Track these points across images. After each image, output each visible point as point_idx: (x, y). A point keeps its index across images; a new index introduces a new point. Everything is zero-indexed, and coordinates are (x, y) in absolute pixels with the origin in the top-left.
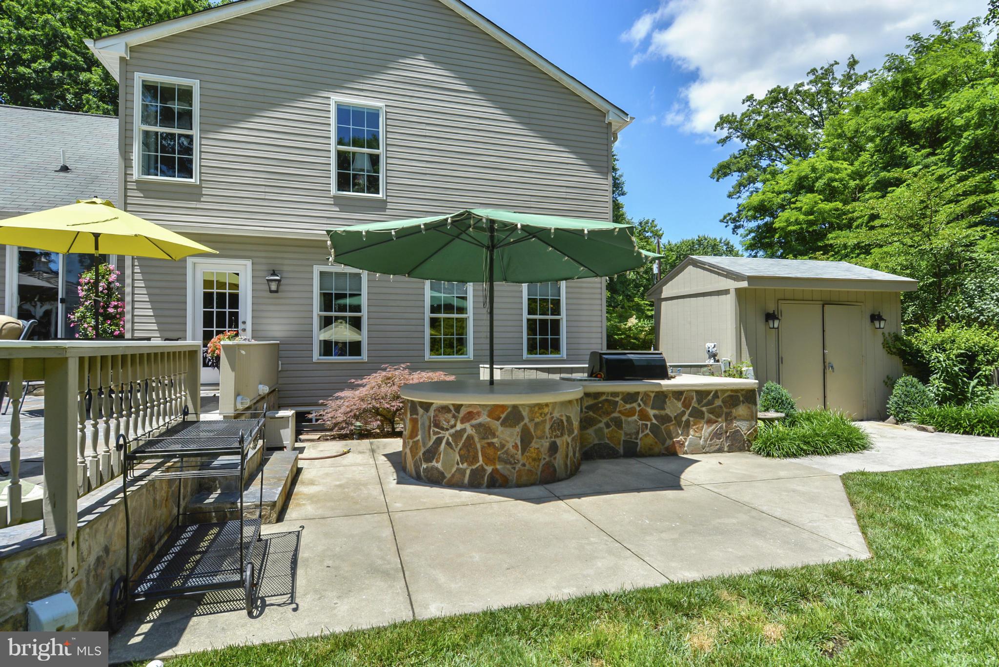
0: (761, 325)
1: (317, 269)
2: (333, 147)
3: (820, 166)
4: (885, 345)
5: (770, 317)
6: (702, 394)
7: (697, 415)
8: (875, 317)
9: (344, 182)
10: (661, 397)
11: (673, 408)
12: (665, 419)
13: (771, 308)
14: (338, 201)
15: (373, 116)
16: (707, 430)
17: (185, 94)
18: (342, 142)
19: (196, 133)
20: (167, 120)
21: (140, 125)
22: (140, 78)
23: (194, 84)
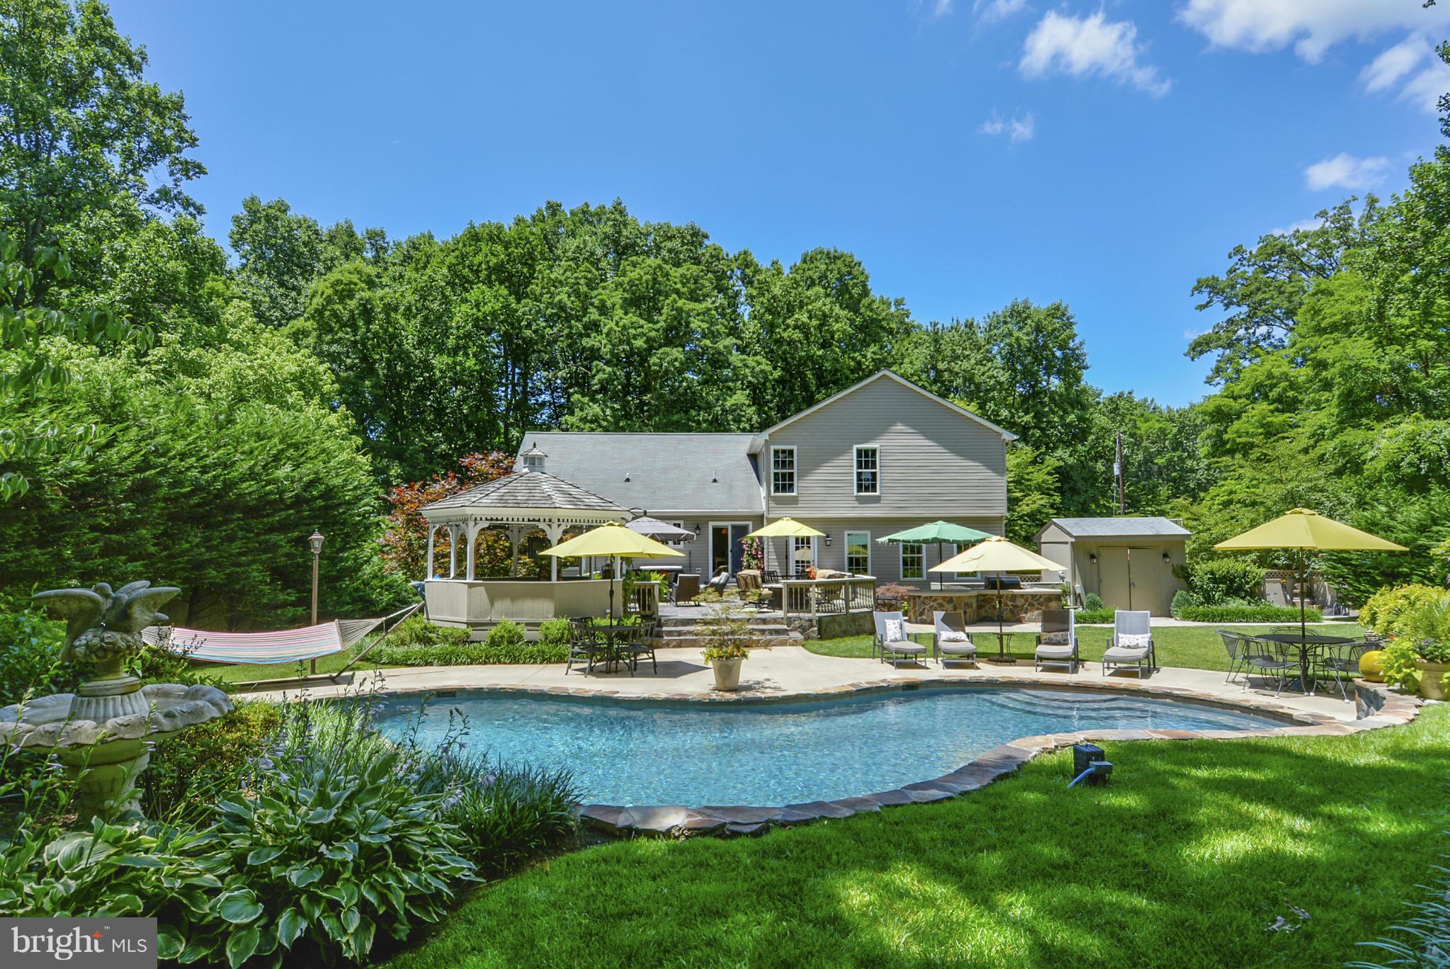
0: (1087, 561)
1: (846, 533)
2: (855, 470)
3: (1276, 372)
4: (1174, 571)
5: (1093, 557)
6: (1034, 596)
7: (1031, 605)
8: (1165, 556)
9: (860, 488)
10: (1014, 597)
11: (1020, 602)
12: (1016, 606)
13: (1094, 551)
14: (859, 499)
15: (874, 452)
16: (1036, 612)
17: (791, 452)
18: (859, 466)
19: (795, 471)
20: (784, 466)
21: (773, 470)
22: (773, 448)
23: (795, 448)
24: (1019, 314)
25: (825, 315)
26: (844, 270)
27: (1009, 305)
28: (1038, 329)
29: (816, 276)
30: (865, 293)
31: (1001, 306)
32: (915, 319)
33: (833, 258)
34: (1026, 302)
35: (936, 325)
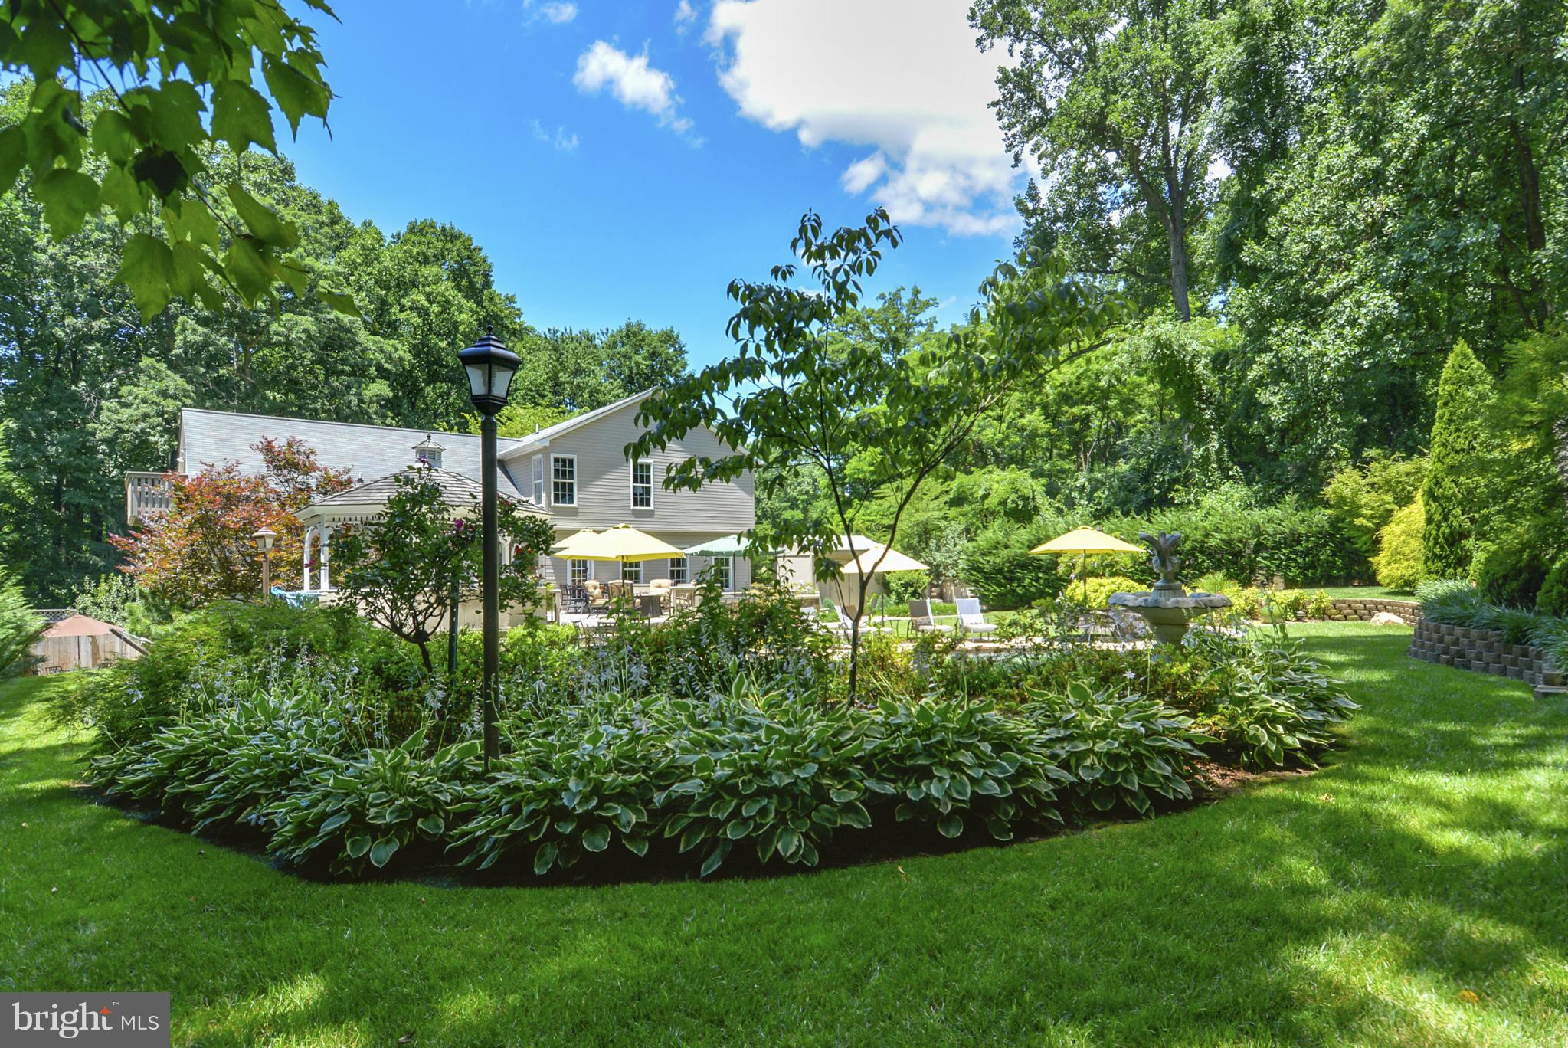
2: (631, 484)
9: (636, 502)
14: (635, 513)
17: (571, 462)
18: (635, 481)
19: (575, 481)
20: (564, 476)
21: (553, 480)
22: (553, 455)
23: (575, 457)
24: (632, 335)
25: (447, 301)
26: (465, 253)
27: (623, 325)
28: (653, 355)
29: (430, 253)
30: (487, 284)
31: (616, 325)
32: (527, 320)
33: (450, 236)
34: (639, 324)
35: (555, 332)
